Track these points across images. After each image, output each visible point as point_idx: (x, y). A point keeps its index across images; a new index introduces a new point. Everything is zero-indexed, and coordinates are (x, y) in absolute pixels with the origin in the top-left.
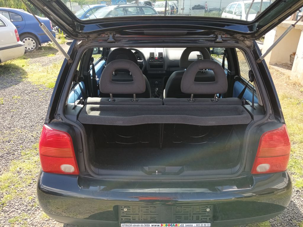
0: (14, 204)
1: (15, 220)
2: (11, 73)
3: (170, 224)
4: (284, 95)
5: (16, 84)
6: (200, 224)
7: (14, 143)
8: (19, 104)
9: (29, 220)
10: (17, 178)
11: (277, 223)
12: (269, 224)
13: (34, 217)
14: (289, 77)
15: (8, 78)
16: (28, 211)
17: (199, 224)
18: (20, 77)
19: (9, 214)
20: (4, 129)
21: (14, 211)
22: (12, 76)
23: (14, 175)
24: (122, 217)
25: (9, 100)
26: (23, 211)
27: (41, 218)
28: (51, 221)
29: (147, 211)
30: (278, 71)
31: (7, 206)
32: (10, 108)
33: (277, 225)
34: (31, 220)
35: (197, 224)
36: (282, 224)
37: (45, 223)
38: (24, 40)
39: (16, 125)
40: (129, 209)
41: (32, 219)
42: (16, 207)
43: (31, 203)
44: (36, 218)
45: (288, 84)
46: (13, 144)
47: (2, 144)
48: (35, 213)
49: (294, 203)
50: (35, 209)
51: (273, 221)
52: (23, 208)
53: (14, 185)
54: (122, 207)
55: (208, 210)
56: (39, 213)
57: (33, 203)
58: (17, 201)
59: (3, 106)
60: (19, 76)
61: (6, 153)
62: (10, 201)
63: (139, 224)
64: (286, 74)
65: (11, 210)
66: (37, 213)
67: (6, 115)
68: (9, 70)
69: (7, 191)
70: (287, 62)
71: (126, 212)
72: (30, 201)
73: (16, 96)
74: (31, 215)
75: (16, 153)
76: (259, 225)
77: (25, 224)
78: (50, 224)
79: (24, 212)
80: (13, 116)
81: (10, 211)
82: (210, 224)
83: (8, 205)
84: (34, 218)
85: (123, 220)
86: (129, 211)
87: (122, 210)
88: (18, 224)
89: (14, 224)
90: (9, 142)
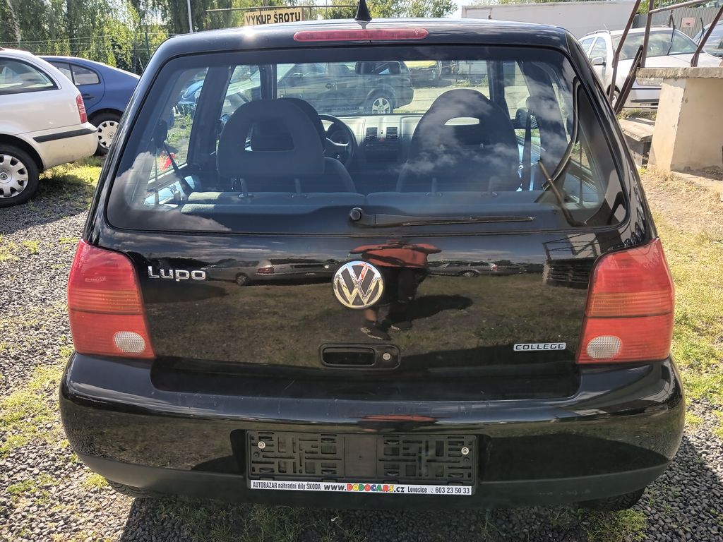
0: (26, 455)
1: (23, 489)
2: (64, 192)
3: (371, 485)
4: (703, 234)
5: (72, 215)
6: (446, 487)
7: (47, 332)
8: (71, 252)
9: (54, 489)
10: (43, 402)
11: (663, 517)
12: (643, 519)
13: (67, 484)
14: (718, 195)
15: (56, 203)
16: (56, 470)
17: (442, 487)
18: (84, 202)
19: (12, 476)
20: (31, 303)
21: (24, 470)
22: (67, 200)
23: (36, 396)
24: (253, 465)
25: (52, 245)
26: (45, 470)
27: (83, 486)
28: (104, 493)
29: (315, 450)
30: (691, 183)
31: (9, 459)
32: (52, 261)
33: (664, 521)
34: (60, 490)
35: (439, 487)
36: (676, 519)
37: (90, 497)
38: (101, 126)
39: (58, 295)
40: (271, 443)
41: (62, 486)
42: (30, 461)
43: (64, 455)
44: (71, 487)
45: (716, 212)
46: (46, 334)
47: (22, 333)
48: (71, 475)
49: (714, 473)
50: (72, 467)
51: (654, 511)
52: (45, 464)
53: (33, 417)
54: (253, 439)
55: (465, 451)
56: (80, 476)
57: (70, 454)
58: (34, 448)
59: (36, 256)
60: (81, 200)
61: (27, 351)
62: (18, 449)
63: (294, 483)
64: (711, 189)
65: (18, 468)
66: (76, 475)
67: (39, 276)
68: (61, 188)
69: (15, 428)
70: (715, 165)
71: (263, 450)
72: (63, 450)
73: (67, 238)
74: (60, 479)
75: (49, 352)
76: (616, 519)
77: (44, 496)
78: (101, 500)
79: (45, 473)
80: (55, 278)
81: (14, 470)
82: (470, 487)
83: (13, 457)
84: (67, 487)
85: (257, 471)
86: (269, 448)
87: (253, 445)
88: (28, 497)
89: (19, 496)
90: (37, 329)
